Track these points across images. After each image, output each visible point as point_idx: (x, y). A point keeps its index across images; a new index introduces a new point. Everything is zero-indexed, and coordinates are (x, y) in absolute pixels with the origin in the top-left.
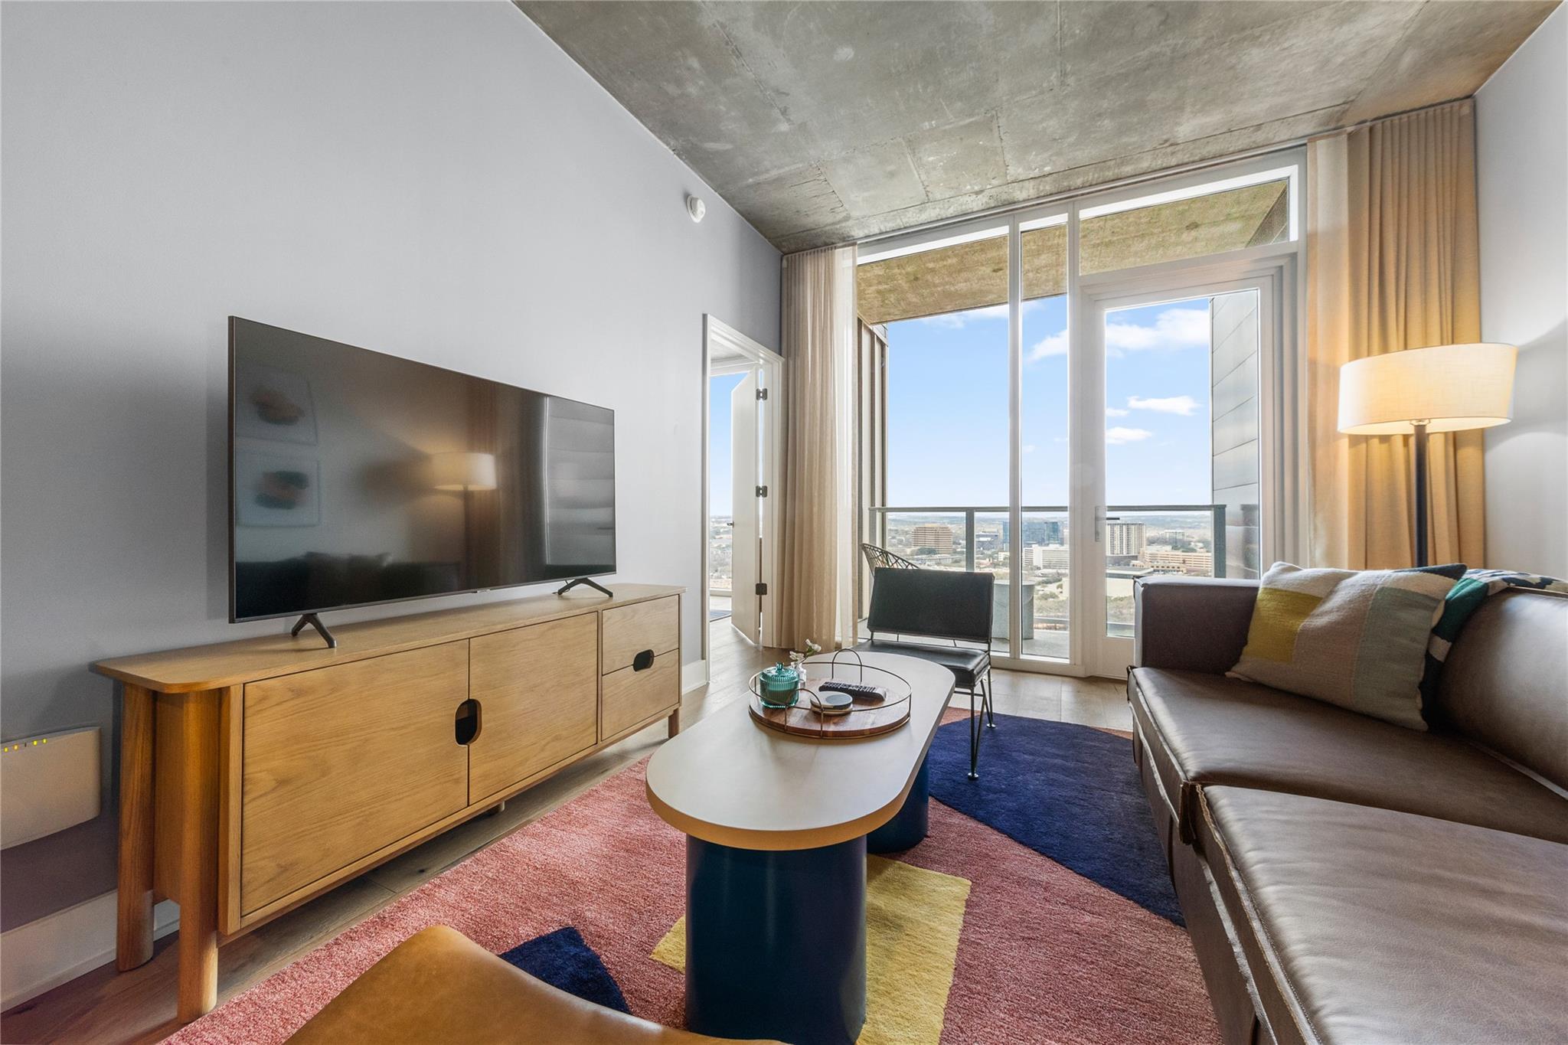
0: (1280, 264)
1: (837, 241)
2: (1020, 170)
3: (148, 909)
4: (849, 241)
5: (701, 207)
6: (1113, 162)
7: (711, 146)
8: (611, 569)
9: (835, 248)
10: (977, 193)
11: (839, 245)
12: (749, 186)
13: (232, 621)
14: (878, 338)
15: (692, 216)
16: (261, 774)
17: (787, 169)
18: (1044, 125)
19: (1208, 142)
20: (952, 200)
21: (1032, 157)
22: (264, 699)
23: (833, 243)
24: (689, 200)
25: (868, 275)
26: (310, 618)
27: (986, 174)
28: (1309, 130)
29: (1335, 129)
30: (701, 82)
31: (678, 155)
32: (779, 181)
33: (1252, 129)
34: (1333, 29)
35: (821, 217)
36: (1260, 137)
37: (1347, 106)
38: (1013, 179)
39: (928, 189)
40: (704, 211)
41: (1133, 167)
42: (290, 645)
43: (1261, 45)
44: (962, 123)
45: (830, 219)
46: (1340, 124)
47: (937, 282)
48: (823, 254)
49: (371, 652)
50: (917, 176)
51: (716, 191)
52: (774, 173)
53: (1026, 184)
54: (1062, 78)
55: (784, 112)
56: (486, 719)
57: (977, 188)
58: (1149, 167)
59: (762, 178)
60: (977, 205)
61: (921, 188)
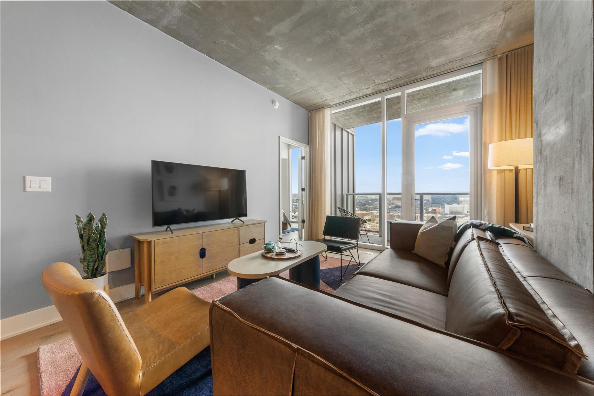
0: (476, 106)
1: (325, 106)
2: (379, 81)
3: (140, 287)
4: (330, 106)
5: (277, 104)
6: (412, 75)
7: (277, 86)
8: (245, 215)
9: (325, 108)
10: (367, 89)
11: (327, 107)
12: (292, 95)
13: (153, 227)
14: (350, 133)
15: (275, 107)
16: (158, 259)
17: (302, 89)
18: (382, 68)
19: (445, 66)
20: (359, 91)
21: (382, 77)
22: (158, 244)
23: (324, 107)
24: (273, 102)
25: (340, 115)
26: (169, 227)
27: (368, 83)
28: (483, 58)
29: (494, 56)
30: (270, 72)
31: (269, 89)
32: (301, 93)
33: (459, 60)
34: (472, 31)
35: (317, 100)
36: (465, 62)
37: (494, 50)
38: (378, 83)
39: (350, 89)
40: (278, 105)
41: (420, 76)
42: (165, 233)
43: (447, 39)
44: (353, 71)
45: (321, 101)
46: (494, 55)
47: (365, 115)
48: (321, 111)
49: (180, 235)
50: (345, 86)
51: (283, 97)
52: (299, 91)
53: (383, 84)
54: (381, 56)
55: (296, 75)
56: (207, 253)
57: (366, 87)
58: (426, 75)
59: (295, 92)
60: (369, 92)
61: (347, 89)
